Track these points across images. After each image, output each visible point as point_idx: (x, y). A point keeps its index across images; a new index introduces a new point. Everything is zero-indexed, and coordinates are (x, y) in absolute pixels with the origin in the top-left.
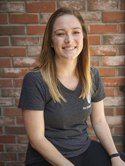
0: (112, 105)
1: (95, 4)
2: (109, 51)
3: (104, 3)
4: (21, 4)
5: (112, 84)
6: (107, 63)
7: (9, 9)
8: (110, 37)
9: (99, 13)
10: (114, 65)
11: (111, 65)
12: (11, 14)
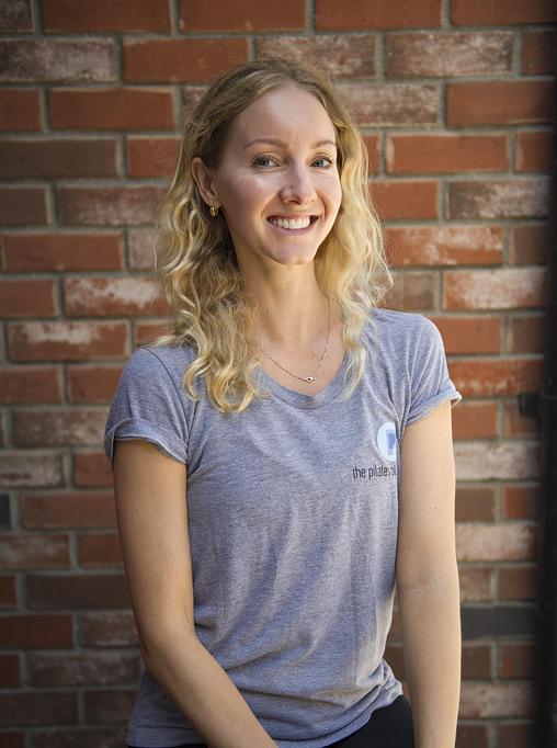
0: (488, 474)
1: (414, 52)
2: (474, 246)
3: (454, 48)
4: (98, 47)
5: (489, 385)
6: (466, 297)
7: (48, 67)
8: (480, 189)
9: (432, 88)
10: (494, 306)
11: (484, 306)
12: (57, 89)
